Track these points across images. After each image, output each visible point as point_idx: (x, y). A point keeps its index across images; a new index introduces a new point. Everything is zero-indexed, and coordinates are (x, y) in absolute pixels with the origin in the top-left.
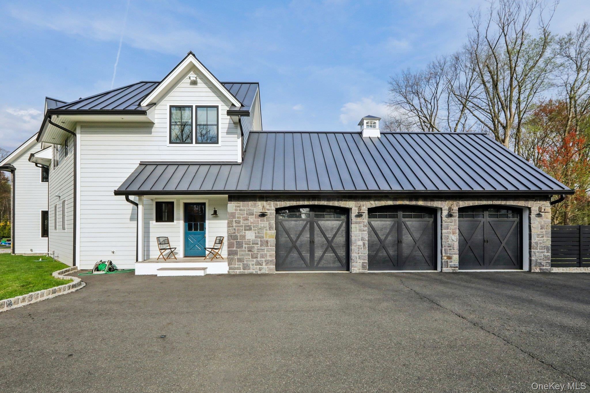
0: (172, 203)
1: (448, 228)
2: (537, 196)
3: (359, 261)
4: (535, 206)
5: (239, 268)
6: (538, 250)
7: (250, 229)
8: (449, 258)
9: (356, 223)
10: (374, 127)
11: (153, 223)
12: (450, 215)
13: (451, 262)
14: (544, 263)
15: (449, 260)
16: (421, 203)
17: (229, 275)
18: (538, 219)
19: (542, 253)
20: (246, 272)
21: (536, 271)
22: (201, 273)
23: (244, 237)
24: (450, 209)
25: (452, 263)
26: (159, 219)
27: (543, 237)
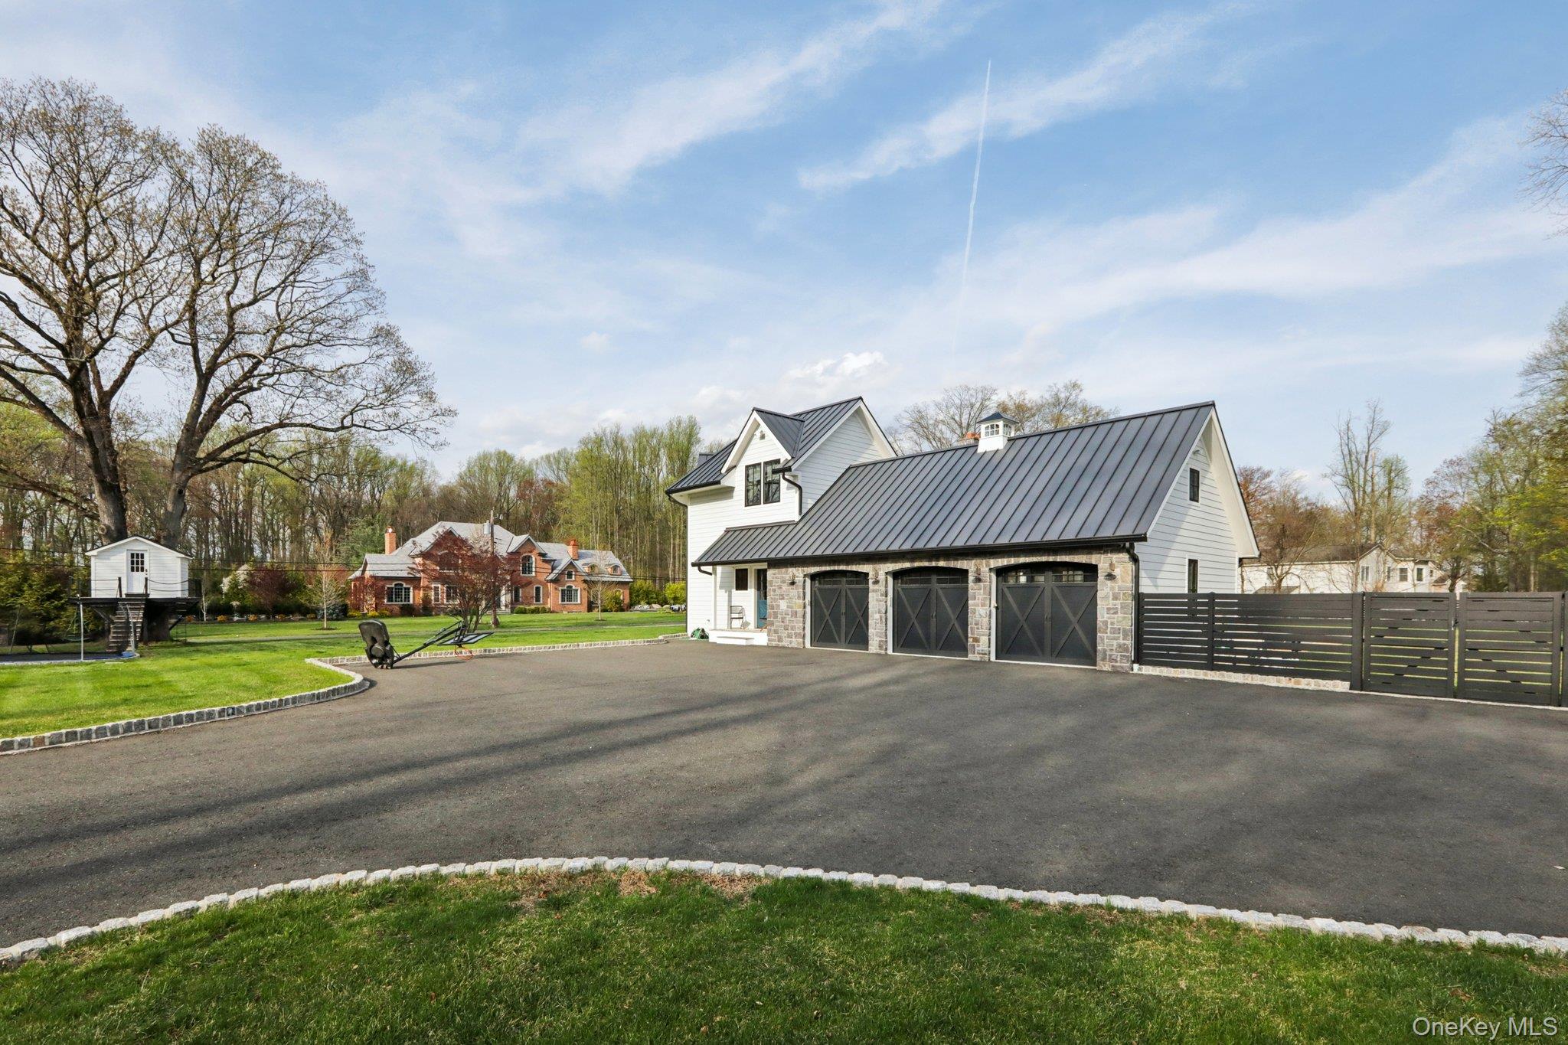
0: (747, 570)
1: (975, 599)
2: (1107, 546)
3: (876, 638)
4: (1102, 561)
5: (775, 640)
6: (1109, 634)
7: (783, 599)
8: (976, 640)
9: (873, 591)
10: (998, 432)
11: (734, 591)
12: (978, 580)
13: (979, 646)
14: (1117, 655)
15: (976, 644)
16: (942, 564)
17: (768, 646)
18: (1109, 583)
19: (1114, 639)
20: (781, 644)
21: (1105, 669)
22: (743, 643)
23: (778, 606)
24: (978, 571)
25: (980, 648)
26: (738, 588)
27: (1116, 613)
